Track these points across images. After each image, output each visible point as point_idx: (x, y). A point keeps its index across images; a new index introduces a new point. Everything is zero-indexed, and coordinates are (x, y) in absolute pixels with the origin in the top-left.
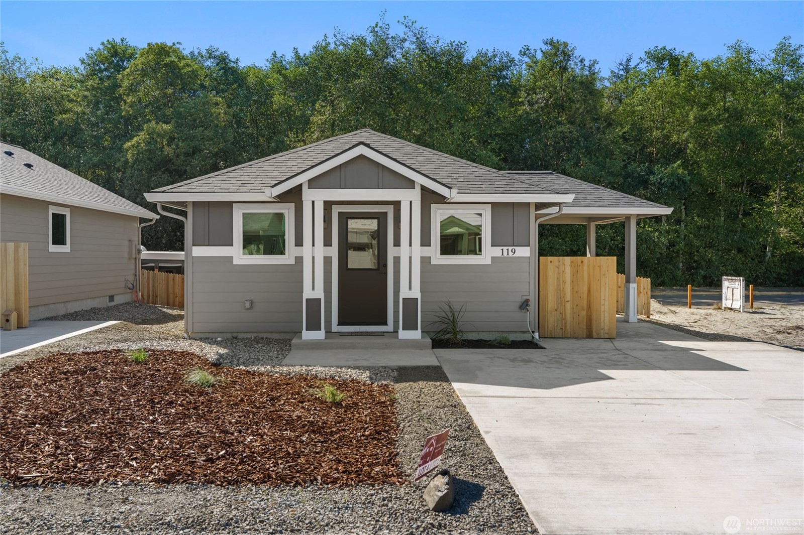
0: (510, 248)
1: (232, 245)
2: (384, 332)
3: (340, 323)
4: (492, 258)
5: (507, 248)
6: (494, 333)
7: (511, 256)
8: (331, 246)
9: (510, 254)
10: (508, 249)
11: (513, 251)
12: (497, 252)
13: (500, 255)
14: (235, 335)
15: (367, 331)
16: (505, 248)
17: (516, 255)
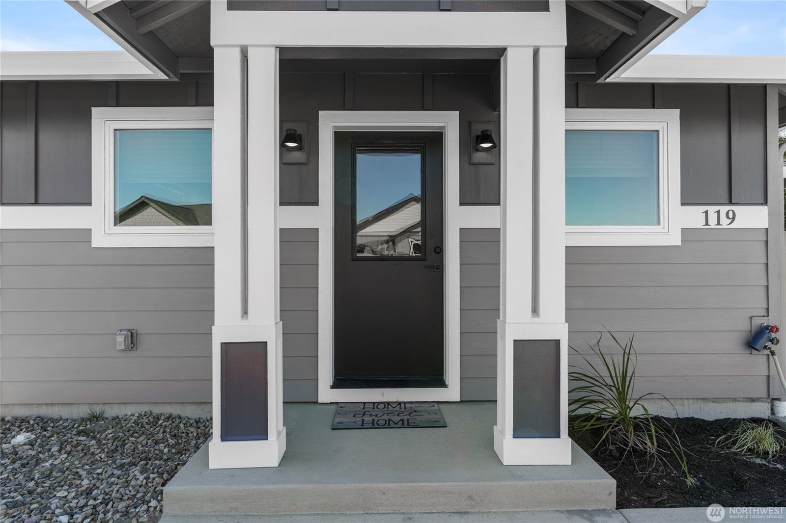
0: (724, 209)
1: (90, 204)
2: (438, 402)
3: (339, 382)
4: (684, 231)
5: (717, 208)
6: (686, 402)
7: (724, 226)
8: (316, 203)
9: (725, 222)
10: (718, 212)
11: (731, 215)
12: (694, 217)
13: (699, 223)
14: (97, 410)
15: (400, 400)
16: (712, 210)
17: (735, 225)
